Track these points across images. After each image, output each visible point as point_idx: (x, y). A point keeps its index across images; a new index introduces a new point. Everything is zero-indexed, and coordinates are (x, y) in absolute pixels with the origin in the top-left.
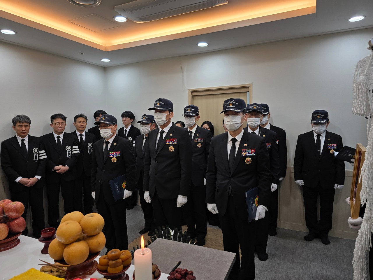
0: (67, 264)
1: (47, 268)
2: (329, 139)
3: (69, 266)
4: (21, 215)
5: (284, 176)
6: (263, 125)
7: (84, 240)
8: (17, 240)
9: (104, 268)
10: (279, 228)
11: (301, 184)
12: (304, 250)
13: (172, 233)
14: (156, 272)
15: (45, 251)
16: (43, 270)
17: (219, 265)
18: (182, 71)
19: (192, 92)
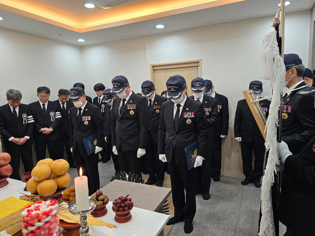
0: (39, 194)
1: (25, 198)
2: (262, 104)
7: (54, 179)
8: (6, 182)
9: (67, 198)
10: (223, 176)
11: (239, 141)
12: (240, 192)
13: (127, 177)
14: (105, 199)
16: (21, 199)
17: (157, 197)
18: (145, 49)
19: (153, 67)
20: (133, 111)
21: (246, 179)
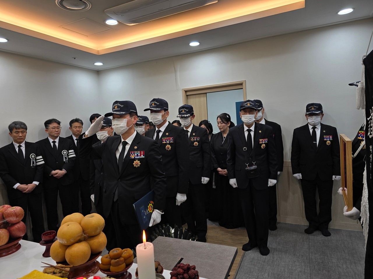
0: (69, 265)
1: (50, 269)
2: (324, 131)
3: (72, 266)
4: (21, 220)
5: (281, 170)
6: (258, 120)
7: (86, 241)
8: (17, 245)
9: (106, 267)
10: (279, 223)
11: (299, 178)
12: (305, 243)
13: (173, 231)
14: (159, 268)
15: (46, 254)
16: (45, 272)
17: (221, 259)
18: (175, 71)
19: (186, 92)
20: (170, 146)
21: (310, 226)
